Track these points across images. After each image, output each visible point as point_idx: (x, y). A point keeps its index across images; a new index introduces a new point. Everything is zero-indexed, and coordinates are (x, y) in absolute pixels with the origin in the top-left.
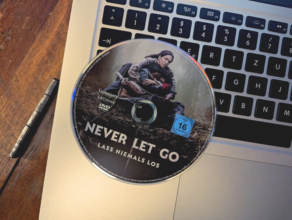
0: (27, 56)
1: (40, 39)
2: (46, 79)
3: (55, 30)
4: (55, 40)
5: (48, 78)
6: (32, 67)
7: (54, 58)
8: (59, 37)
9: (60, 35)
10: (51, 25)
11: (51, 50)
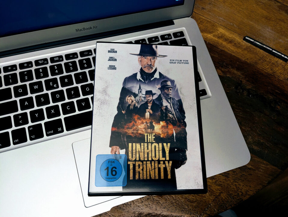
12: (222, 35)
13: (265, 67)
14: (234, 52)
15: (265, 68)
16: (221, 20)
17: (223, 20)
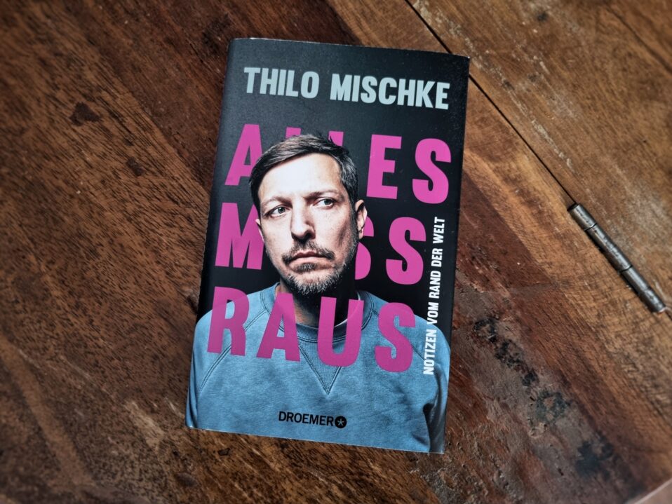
0: (520, 237)
3: (498, 182)
6: (539, 236)
8: (511, 181)
9: (510, 178)
11: (525, 199)
12: (520, 176)
13: (584, 303)
14: (525, 233)
15: (582, 305)
16: (539, 133)
17: (542, 137)
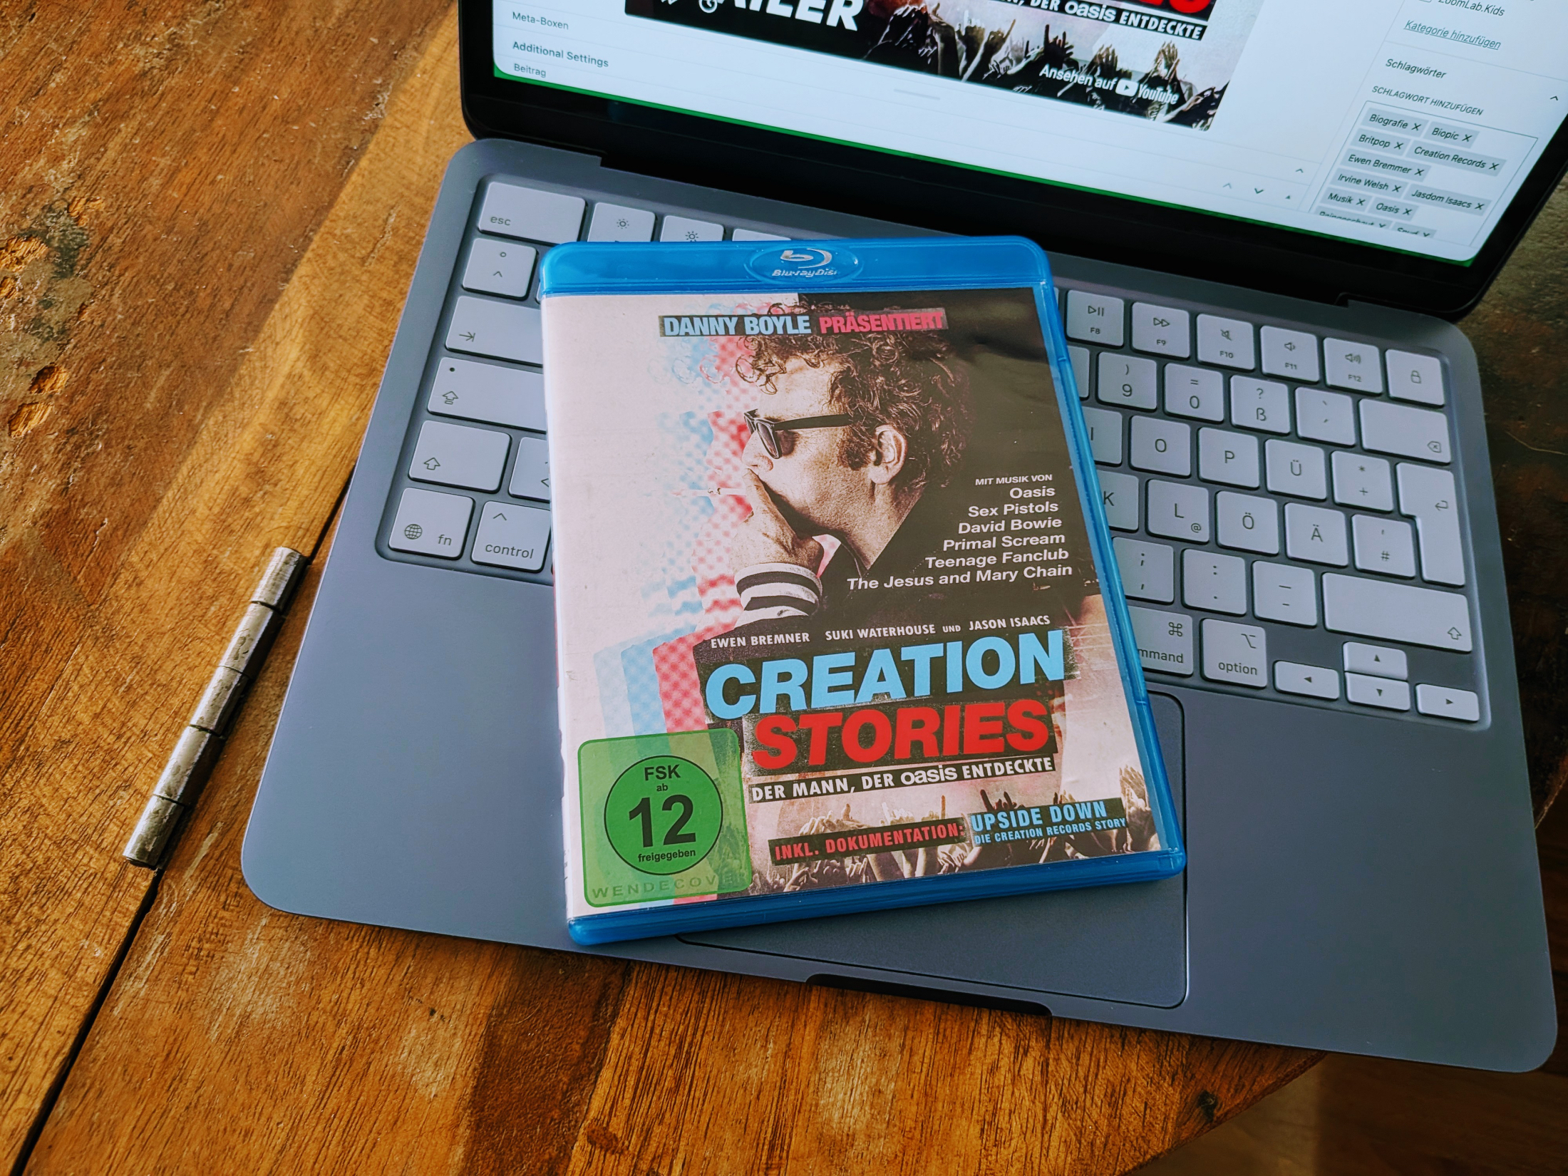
0: (170, 494)
1: (216, 433)
2: (253, 561)
3: (271, 395)
4: (272, 427)
5: (257, 552)
6: (192, 528)
7: (276, 485)
8: (287, 415)
9: (291, 409)
10: (252, 384)
11: (262, 460)
